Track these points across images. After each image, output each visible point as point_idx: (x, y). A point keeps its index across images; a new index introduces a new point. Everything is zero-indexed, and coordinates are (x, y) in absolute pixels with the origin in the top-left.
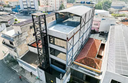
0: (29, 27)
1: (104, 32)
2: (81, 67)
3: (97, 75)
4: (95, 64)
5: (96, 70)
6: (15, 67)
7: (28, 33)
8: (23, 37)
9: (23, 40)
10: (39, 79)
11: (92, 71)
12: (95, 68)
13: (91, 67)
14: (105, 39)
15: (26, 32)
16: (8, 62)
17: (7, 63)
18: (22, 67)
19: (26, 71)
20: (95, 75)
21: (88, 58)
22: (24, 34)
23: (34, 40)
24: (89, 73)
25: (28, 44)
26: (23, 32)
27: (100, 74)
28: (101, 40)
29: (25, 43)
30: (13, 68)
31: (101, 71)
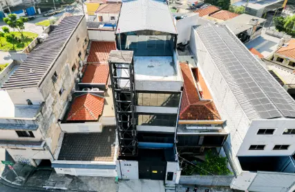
0: (51, 80)
1: (183, 43)
2: (190, 125)
3: (219, 128)
4: (210, 112)
5: (216, 121)
6: (51, 183)
7: (53, 94)
8: (49, 109)
9: (49, 116)
10: (122, 179)
11: (210, 125)
12: (212, 119)
13: (205, 119)
14: (192, 58)
15: (50, 95)
16: (24, 179)
17: (21, 183)
18: (68, 176)
19: (82, 179)
20: (217, 131)
21: (196, 106)
22: (49, 101)
23: (64, 106)
24: (208, 131)
25: (59, 120)
26: (46, 99)
27: (223, 125)
28: (187, 63)
29: (55, 120)
30: (47, 187)
31: (223, 120)
